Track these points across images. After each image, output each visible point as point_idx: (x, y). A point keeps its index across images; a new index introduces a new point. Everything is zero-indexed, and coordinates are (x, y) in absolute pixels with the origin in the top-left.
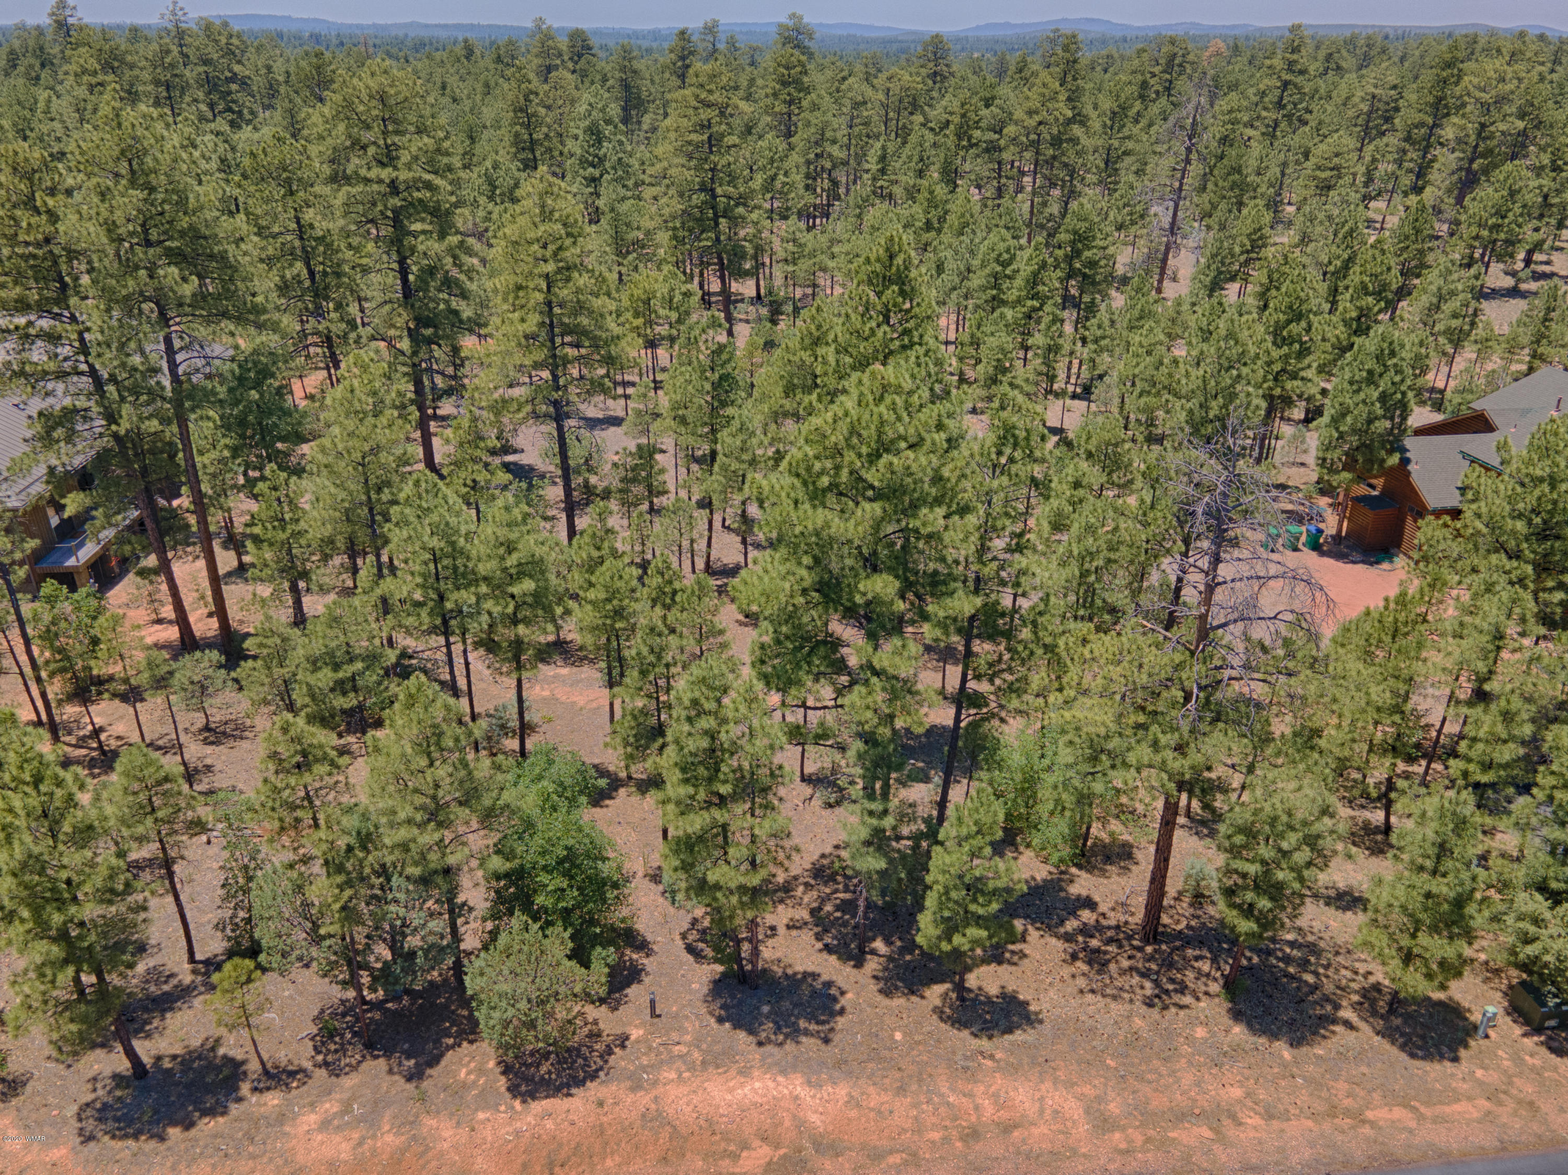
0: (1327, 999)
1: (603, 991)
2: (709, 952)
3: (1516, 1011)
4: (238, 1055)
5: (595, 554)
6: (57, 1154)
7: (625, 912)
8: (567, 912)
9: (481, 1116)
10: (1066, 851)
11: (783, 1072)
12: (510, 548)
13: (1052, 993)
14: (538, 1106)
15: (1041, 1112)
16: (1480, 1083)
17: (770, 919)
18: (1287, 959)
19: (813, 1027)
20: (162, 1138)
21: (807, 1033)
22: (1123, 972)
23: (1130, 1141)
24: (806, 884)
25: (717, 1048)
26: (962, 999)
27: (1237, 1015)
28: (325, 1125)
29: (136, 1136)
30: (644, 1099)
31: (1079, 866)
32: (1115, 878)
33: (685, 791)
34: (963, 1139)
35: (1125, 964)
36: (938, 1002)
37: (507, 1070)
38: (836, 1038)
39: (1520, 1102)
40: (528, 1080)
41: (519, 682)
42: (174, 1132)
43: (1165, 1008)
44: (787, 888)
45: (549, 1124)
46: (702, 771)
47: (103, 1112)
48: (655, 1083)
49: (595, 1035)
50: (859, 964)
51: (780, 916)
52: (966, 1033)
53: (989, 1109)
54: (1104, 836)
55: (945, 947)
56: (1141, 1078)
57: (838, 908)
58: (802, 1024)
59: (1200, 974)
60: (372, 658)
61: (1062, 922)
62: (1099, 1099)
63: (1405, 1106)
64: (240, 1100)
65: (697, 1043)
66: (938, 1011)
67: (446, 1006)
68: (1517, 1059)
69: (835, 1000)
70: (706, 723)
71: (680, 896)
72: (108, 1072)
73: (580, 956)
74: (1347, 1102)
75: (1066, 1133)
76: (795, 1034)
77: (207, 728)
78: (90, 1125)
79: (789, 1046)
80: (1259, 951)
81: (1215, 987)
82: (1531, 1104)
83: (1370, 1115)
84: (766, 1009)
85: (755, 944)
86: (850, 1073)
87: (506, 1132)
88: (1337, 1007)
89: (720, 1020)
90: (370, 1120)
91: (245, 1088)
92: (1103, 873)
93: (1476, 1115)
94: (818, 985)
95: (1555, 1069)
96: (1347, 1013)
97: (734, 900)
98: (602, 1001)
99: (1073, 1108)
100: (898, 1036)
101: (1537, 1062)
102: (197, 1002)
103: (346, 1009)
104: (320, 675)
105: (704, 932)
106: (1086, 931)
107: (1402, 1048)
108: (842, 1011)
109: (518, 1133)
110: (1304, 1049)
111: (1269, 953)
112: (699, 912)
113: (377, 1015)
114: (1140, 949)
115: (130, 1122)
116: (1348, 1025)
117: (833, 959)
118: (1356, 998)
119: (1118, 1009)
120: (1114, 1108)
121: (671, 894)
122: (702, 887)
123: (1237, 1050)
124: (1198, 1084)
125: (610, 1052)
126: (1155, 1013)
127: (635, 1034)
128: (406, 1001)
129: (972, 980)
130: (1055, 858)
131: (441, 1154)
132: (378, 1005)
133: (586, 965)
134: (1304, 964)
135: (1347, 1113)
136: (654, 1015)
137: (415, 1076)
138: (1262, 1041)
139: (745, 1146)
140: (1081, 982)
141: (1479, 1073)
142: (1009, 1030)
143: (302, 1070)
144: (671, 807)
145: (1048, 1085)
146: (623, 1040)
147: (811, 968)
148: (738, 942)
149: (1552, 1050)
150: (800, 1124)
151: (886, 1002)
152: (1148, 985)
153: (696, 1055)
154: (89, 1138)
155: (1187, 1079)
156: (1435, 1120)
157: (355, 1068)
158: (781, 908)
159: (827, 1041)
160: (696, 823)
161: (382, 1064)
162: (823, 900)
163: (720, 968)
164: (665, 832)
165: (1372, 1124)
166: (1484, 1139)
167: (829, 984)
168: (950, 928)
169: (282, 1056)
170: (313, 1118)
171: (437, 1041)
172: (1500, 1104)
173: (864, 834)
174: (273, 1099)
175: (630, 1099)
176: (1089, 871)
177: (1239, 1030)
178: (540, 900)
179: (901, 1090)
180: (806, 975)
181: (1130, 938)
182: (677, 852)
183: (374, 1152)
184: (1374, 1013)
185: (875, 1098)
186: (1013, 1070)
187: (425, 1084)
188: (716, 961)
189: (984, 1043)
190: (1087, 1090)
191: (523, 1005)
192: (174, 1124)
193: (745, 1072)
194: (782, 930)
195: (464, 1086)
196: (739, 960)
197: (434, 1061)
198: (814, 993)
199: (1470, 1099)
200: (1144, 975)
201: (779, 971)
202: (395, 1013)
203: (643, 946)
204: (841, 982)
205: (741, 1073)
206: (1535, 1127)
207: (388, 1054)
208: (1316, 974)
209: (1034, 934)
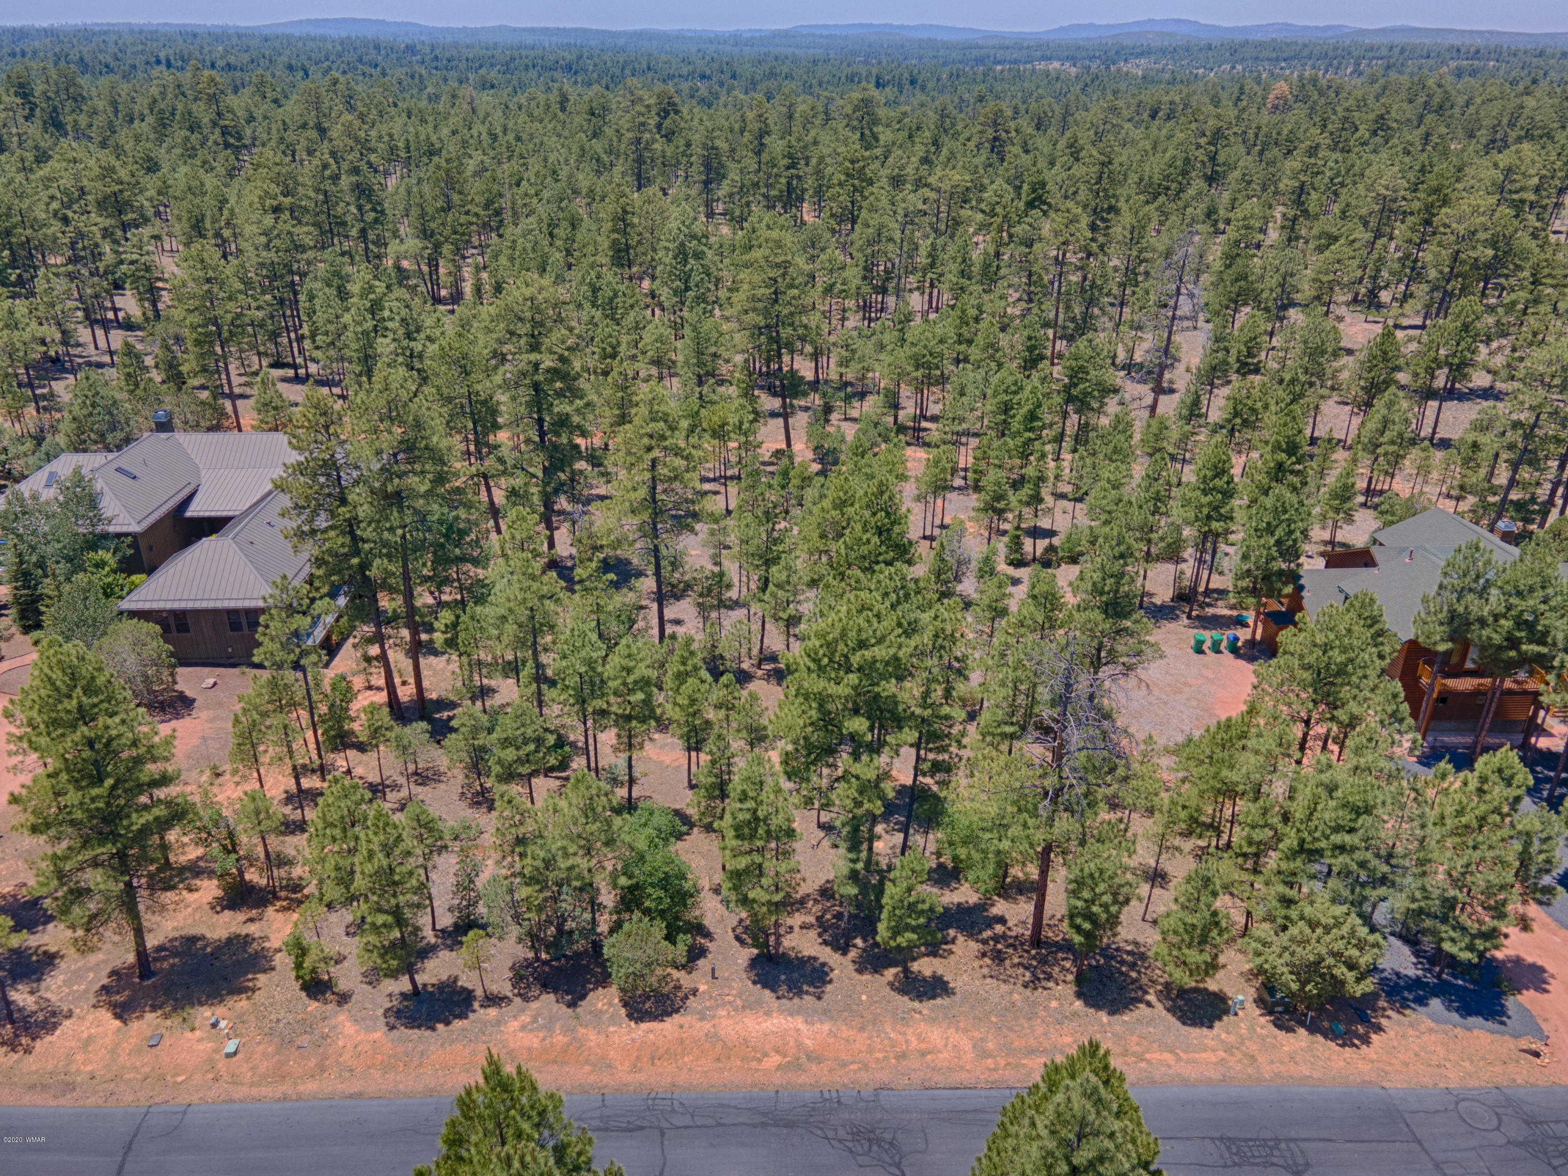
0: (1141, 988)
1: (684, 961)
2: (749, 941)
3: (1259, 1001)
4: (470, 986)
5: (682, 668)
6: (377, 1035)
7: (697, 913)
8: (663, 911)
9: (612, 1029)
10: (991, 884)
11: (791, 1015)
12: (629, 671)
13: (965, 977)
14: (645, 1026)
15: (946, 1045)
16: (1222, 1041)
17: (789, 921)
18: (1123, 962)
19: (812, 990)
20: (433, 1029)
21: (807, 993)
22: (1014, 966)
23: (996, 1064)
24: (815, 900)
25: (752, 999)
26: (906, 977)
27: (1079, 995)
28: (523, 1028)
29: (419, 1027)
30: (707, 1026)
31: (999, 895)
32: (1022, 904)
33: (735, 843)
34: (897, 1058)
35: (1016, 960)
36: (891, 979)
37: (625, 1005)
38: (826, 997)
39: (1245, 1055)
40: (639, 1011)
41: (630, 758)
42: (440, 1026)
43: (1036, 989)
44: (802, 902)
45: (651, 1036)
46: (746, 831)
47: (398, 1014)
48: (714, 1017)
49: (678, 987)
50: (845, 953)
51: (797, 919)
52: (906, 998)
53: (914, 1043)
54: (1020, 875)
55: (892, 943)
56: (1011, 1030)
57: (834, 917)
58: (805, 988)
59: (1063, 969)
60: (539, 741)
61: (980, 932)
62: (982, 1040)
63: (1171, 1052)
64: (474, 1011)
65: (740, 995)
66: (891, 984)
67: (587, 966)
68: (1252, 1029)
69: (827, 974)
70: (750, 804)
71: (732, 905)
72: (397, 991)
73: (670, 938)
74: (1135, 1048)
75: (959, 1058)
76: (800, 993)
77: (416, 773)
78: (392, 1020)
79: (796, 1000)
80: (1105, 956)
81: (1070, 978)
82: (1253, 1056)
83: (1148, 1056)
84: (783, 977)
85: (779, 937)
86: (832, 1018)
87: (626, 1039)
88: (1146, 993)
89: (754, 983)
90: (549, 1027)
91: (476, 1005)
92: (1015, 901)
93: (1214, 1059)
94: (817, 965)
95: (1275, 1037)
96: (1151, 998)
97: (764, 909)
98: (684, 967)
99: (966, 1044)
100: (864, 997)
101: (1264, 1032)
102: (441, 954)
103: (528, 964)
104: (508, 751)
105: (747, 928)
106: (996, 939)
107: (1179, 1019)
108: (831, 982)
109: (633, 1040)
110: (1117, 1017)
111: (1113, 957)
112: (744, 915)
113: (547, 969)
114: (1028, 952)
115: (415, 1020)
116: (1149, 1004)
117: (828, 949)
118: (1159, 987)
119: (1004, 988)
120: (991, 1046)
121: (726, 902)
122: (745, 901)
123: (1075, 1014)
124: (1045, 1034)
125: (686, 997)
126: (1028, 992)
127: (702, 988)
128: (563, 961)
129: (915, 966)
130: (982, 890)
131: (590, 1048)
132: (545, 963)
133: (674, 943)
134: (1133, 966)
135: (1134, 1054)
136: (714, 977)
137: (572, 1005)
138: (1092, 1011)
139: (766, 1055)
140: (985, 971)
141: (1223, 1036)
142: (934, 997)
143: (506, 997)
144: (728, 852)
145: (952, 1030)
146: (695, 992)
147: (813, 954)
148: (768, 935)
149: (1276, 1025)
150: (799, 1045)
151: (858, 977)
152: (1028, 974)
153: (739, 1002)
154: (392, 1028)
155: (1039, 1031)
156: (1188, 1062)
157: (537, 998)
158: (797, 915)
159: (819, 998)
160: (742, 863)
161: (552, 997)
162: (825, 911)
163: (755, 951)
164: (724, 868)
165: (1148, 1062)
166: (1213, 1074)
167: (824, 964)
168: (896, 932)
169: (494, 988)
170: (516, 1024)
171: (584, 987)
172: (1232, 1055)
173: (846, 871)
174: (493, 1012)
175: (699, 1025)
176: (1005, 899)
177: (1078, 1004)
178: (647, 904)
179: (862, 1029)
180: (810, 958)
181: (1022, 944)
182: (730, 879)
183: (552, 1044)
184: (1168, 998)
185: (846, 1032)
186: (932, 1021)
187: (578, 1010)
188: (754, 946)
189: (916, 1004)
190: (976, 1034)
191: (638, 966)
192: (440, 1021)
193: (768, 1014)
194: (797, 929)
195: (601, 1011)
196: (768, 946)
197: (583, 997)
198: (814, 969)
199: (1214, 1050)
200: (1026, 968)
201: (793, 955)
202: (557, 968)
203: (708, 935)
204: (831, 963)
205: (766, 1014)
206: (1250, 1071)
207: (555, 991)
208: (1139, 972)
209: (961, 939)
